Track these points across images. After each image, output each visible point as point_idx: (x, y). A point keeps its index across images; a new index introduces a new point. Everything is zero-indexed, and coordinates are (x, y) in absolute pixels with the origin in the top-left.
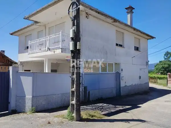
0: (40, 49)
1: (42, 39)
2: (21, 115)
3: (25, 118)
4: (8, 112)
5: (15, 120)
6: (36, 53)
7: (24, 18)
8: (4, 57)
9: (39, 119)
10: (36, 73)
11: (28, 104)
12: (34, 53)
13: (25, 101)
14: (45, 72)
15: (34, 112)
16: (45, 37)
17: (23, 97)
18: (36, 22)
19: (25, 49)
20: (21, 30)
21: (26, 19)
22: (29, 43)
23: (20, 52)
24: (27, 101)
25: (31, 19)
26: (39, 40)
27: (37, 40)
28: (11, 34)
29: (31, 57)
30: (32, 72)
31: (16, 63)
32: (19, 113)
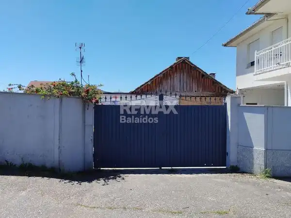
0: (279, 63)
1: (282, 45)
2: (247, 177)
3: (254, 184)
4: (225, 167)
5: (237, 182)
6: (270, 71)
7: (247, 13)
8: (216, 83)
9: (279, 190)
10: (272, 107)
11: (259, 161)
12: (266, 72)
13: (252, 155)
14: (286, 105)
15: (270, 177)
16: (286, 40)
17: (249, 148)
18: (269, 15)
19: (248, 68)
20: (241, 34)
21: (250, 13)
22: (256, 55)
23: (239, 73)
24: (255, 155)
25: (260, 10)
26: (275, 47)
27: (270, 47)
28: (225, 45)
29: (259, 80)
30: (265, 106)
31: (233, 92)
32: (243, 172)
